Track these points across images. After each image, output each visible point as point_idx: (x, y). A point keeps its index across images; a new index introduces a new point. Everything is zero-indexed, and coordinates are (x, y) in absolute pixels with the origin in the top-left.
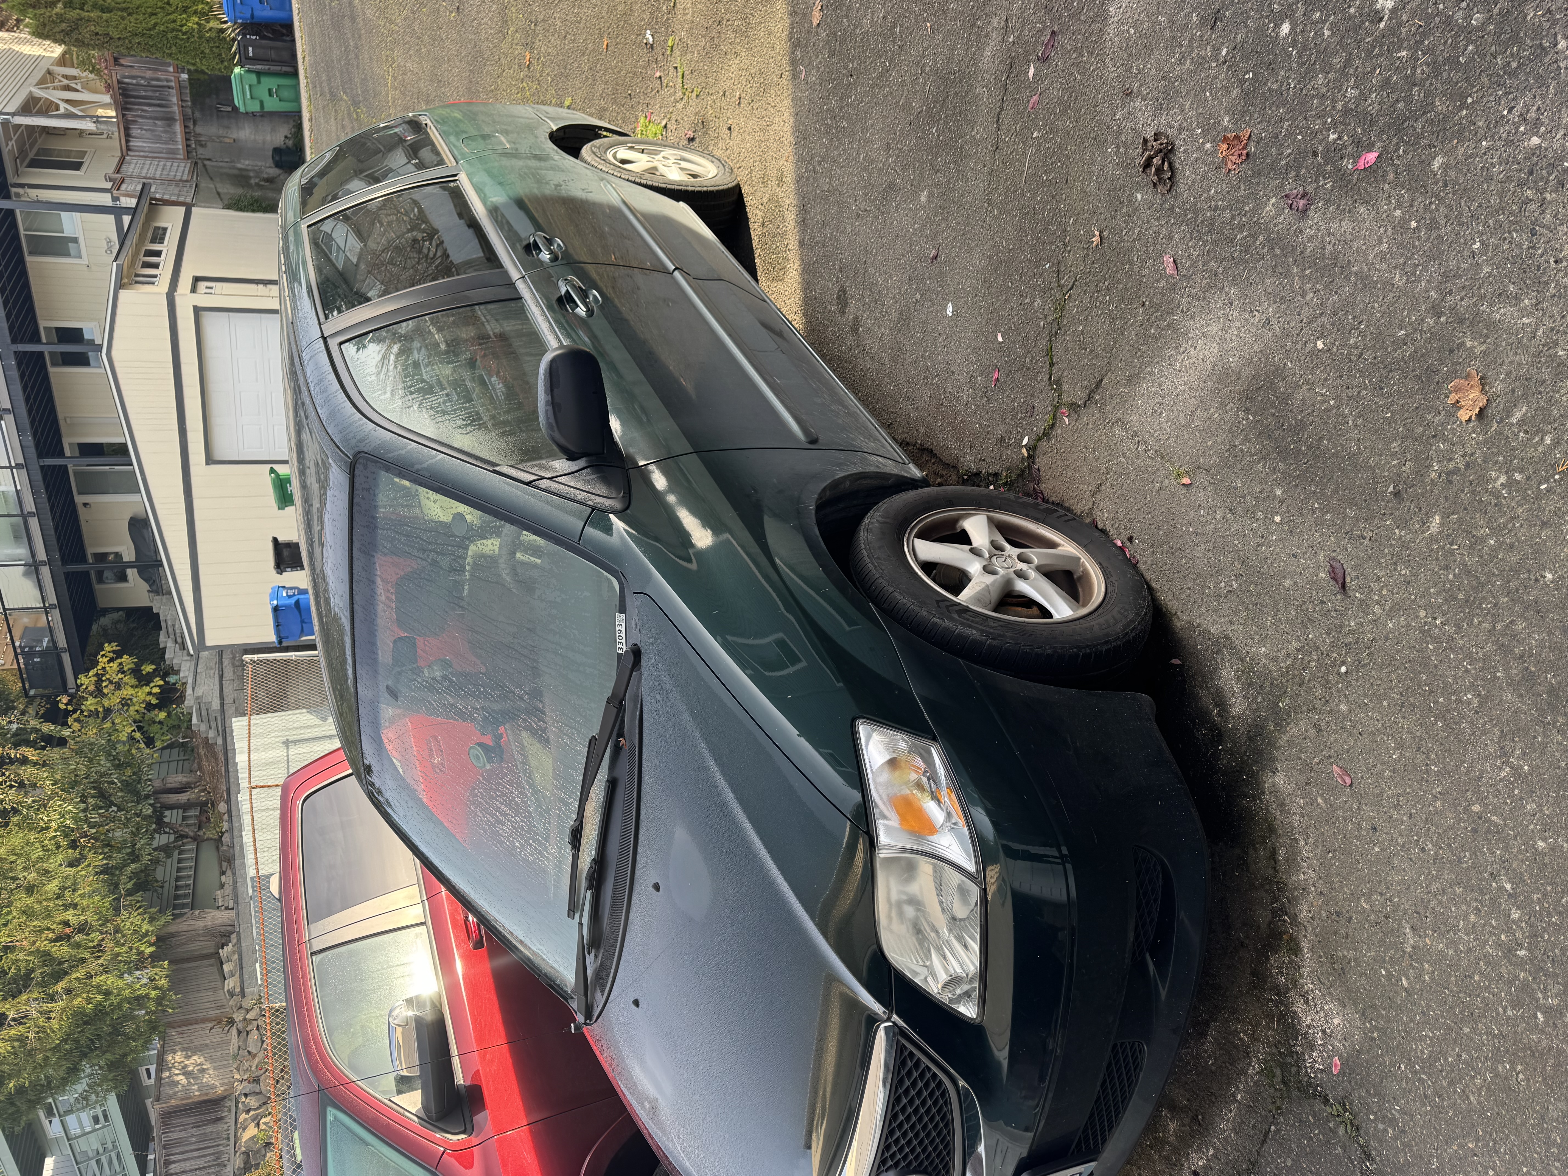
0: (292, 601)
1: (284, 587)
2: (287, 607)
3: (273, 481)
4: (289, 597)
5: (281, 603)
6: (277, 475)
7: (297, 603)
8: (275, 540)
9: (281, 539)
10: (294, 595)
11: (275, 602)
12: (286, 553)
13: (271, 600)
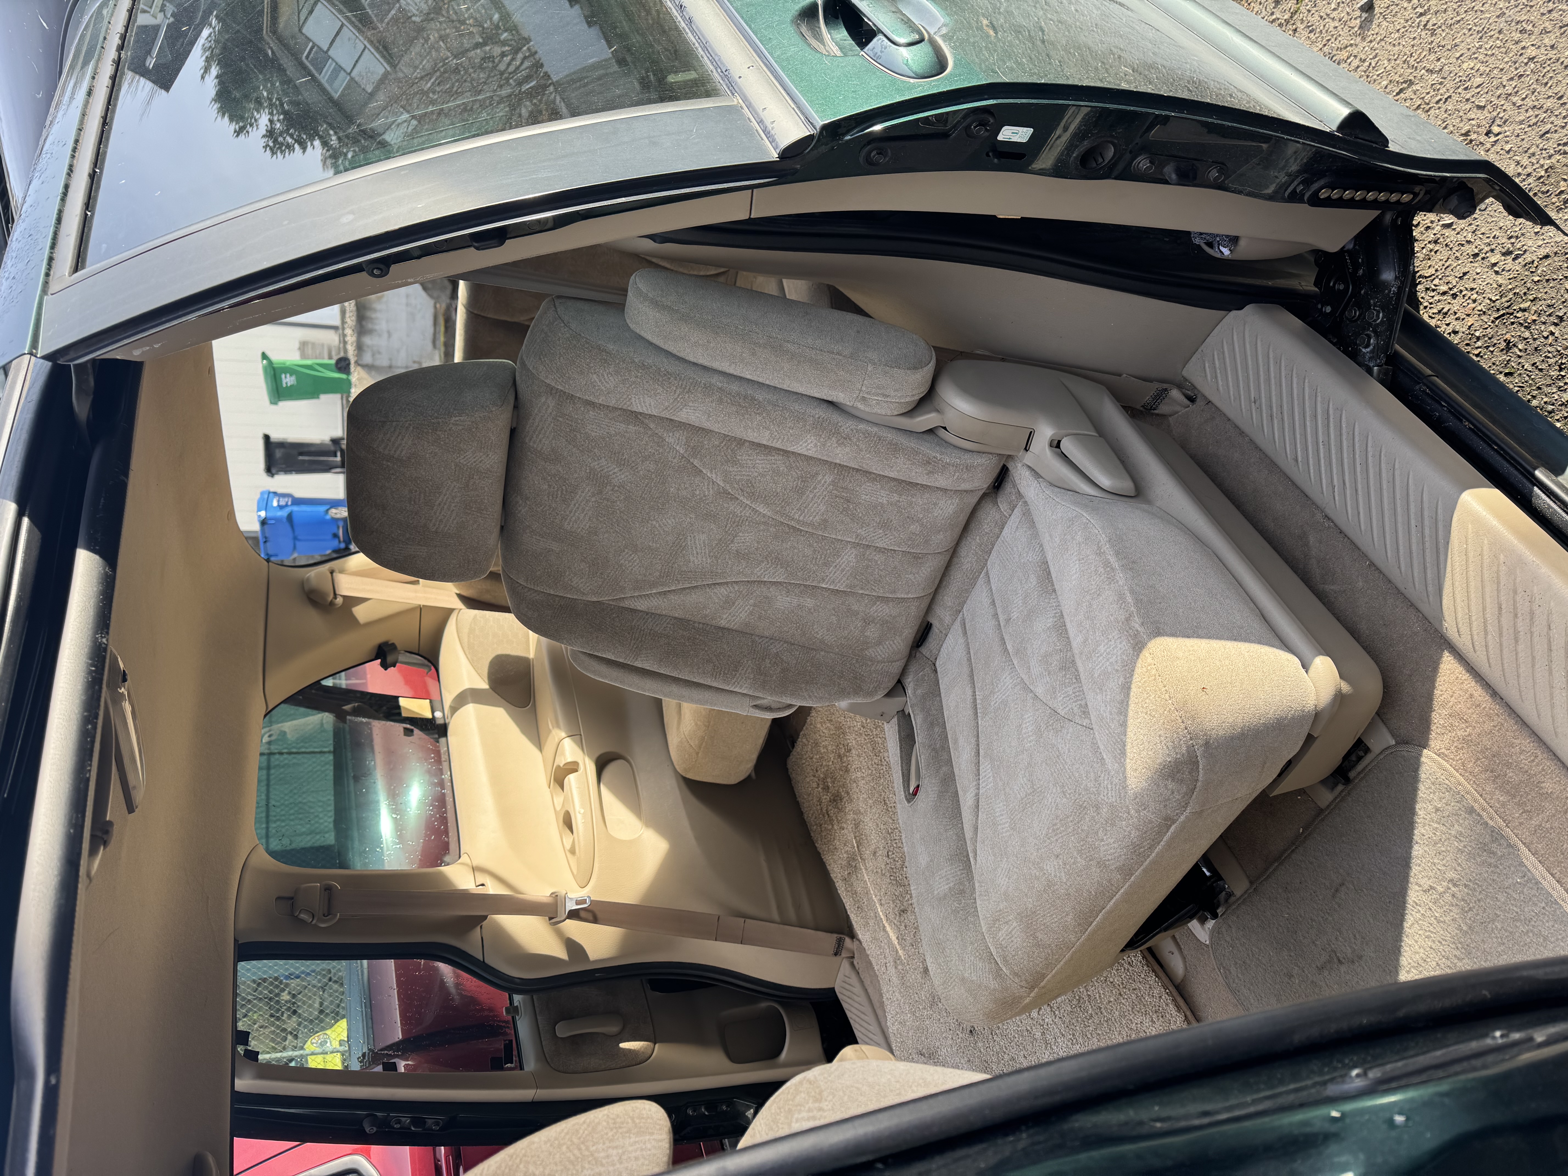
0: (284, 513)
1: (275, 493)
2: (278, 520)
3: (265, 369)
4: (281, 507)
5: (271, 514)
6: (270, 362)
7: (290, 517)
8: (267, 438)
9: (275, 436)
10: (287, 505)
11: (263, 514)
12: (278, 453)
13: (259, 510)
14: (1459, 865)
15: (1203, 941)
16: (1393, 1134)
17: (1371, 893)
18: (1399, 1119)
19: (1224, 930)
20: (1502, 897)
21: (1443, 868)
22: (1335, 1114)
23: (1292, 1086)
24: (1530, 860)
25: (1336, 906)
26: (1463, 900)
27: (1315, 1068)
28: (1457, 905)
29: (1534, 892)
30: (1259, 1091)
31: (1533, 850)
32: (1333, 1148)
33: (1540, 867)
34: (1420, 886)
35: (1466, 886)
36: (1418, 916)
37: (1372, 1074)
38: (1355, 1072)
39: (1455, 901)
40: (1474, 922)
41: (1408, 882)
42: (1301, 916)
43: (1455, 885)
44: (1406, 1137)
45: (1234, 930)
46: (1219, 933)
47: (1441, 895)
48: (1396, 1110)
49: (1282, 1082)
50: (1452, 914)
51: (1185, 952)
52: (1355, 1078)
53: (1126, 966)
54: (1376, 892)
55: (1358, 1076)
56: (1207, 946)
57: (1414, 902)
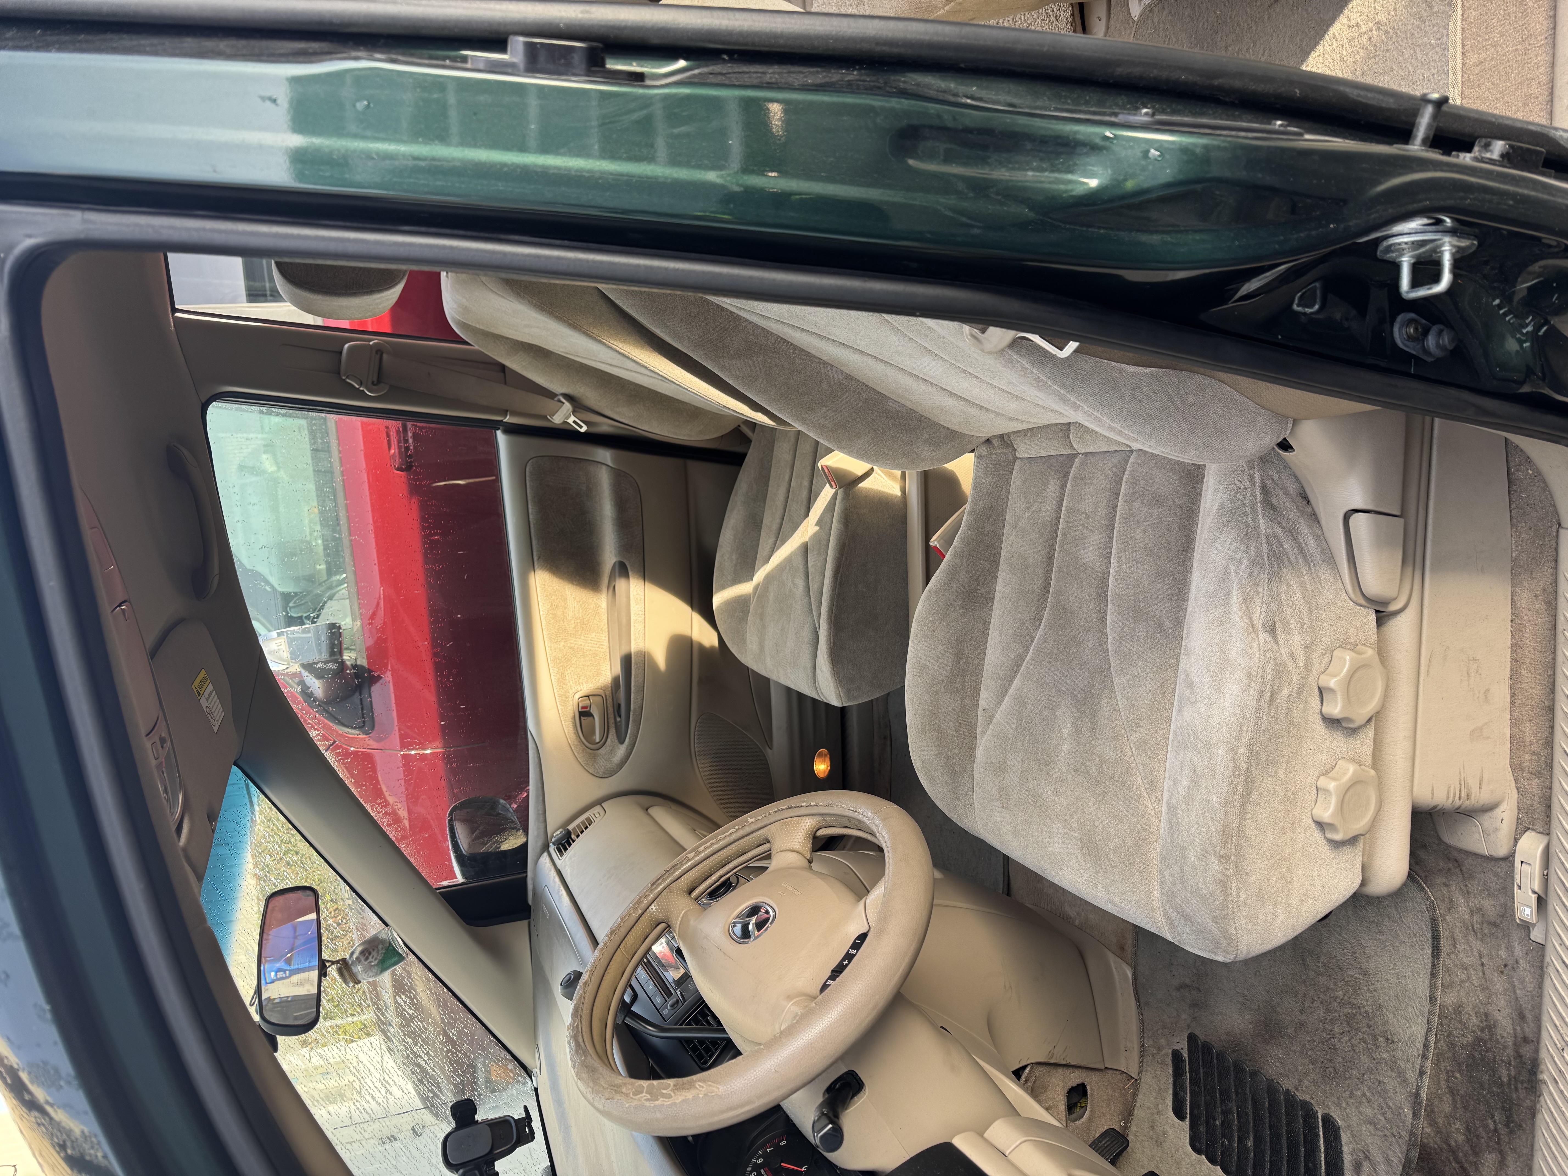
14: (1395, 9)
15: (1133, 15)
16: (1143, 163)
17: (1304, 13)
18: (1154, 153)
19: (1156, 10)
20: (1407, 53)
21: (1380, 8)
22: (1108, 134)
23: (1093, 109)
24: (1456, 24)
25: (1266, 17)
26: (1375, 46)
27: (1120, 103)
28: (1367, 49)
29: (1436, 57)
30: (1066, 103)
31: (1465, 16)
32: (1093, 159)
33: (1459, 35)
34: (1349, 20)
35: (1387, 32)
36: (1329, 49)
37: (1158, 117)
38: (1145, 111)
39: (1367, 45)
40: (1369, 69)
41: (1341, 12)
42: (1231, 17)
43: (1378, 29)
44: (1151, 167)
45: (1165, 13)
46: (1150, 11)
47: (1361, 34)
48: (1156, 146)
49: (1087, 103)
50: (1357, 56)
51: (1112, 22)
52: (1144, 114)
53: (1052, 18)
54: (1308, 14)
55: (1146, 114)
56: (1134, 21)
57: (1334, 34)
